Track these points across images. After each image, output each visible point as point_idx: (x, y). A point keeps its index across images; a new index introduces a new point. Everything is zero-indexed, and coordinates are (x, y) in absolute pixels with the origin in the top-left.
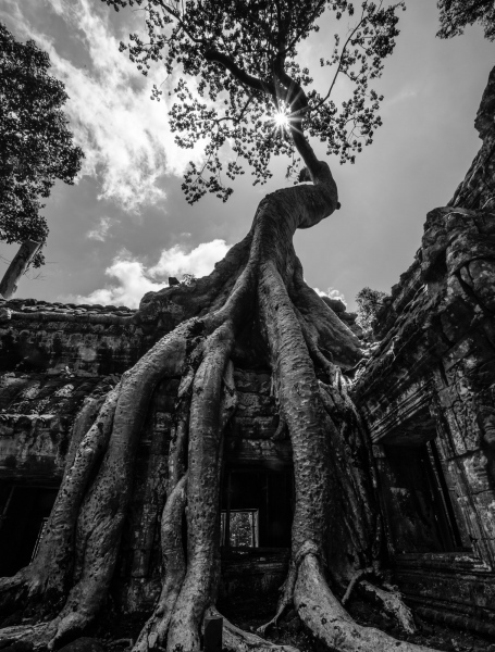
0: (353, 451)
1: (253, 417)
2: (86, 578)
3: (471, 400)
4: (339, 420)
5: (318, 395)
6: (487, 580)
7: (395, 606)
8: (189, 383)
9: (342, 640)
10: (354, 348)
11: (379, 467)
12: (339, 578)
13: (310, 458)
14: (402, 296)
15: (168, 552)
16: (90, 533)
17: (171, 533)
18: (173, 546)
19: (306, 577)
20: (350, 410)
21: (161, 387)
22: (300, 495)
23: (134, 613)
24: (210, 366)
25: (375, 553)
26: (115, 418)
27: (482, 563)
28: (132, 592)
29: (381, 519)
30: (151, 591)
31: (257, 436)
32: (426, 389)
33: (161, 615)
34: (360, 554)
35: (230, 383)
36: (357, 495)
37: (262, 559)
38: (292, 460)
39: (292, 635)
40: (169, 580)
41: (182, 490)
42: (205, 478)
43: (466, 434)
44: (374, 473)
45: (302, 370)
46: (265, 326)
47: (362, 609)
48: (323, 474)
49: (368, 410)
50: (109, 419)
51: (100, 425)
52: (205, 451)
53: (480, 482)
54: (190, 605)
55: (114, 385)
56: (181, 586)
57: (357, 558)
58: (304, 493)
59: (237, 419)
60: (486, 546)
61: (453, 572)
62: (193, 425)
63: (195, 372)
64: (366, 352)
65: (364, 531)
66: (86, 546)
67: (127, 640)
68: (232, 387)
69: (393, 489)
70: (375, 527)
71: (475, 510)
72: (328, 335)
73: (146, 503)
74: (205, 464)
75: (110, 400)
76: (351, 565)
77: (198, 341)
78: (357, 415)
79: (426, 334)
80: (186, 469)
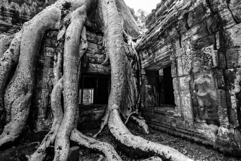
0: (134, 71)
1: (95, 54)
2: (13, 121)
3: (190, 54)
4: (130, 58)
5: (123, 47)
6: (178, 119)
7: (143, 125)
8: (63, 34)
9: (127, 141)
10: (137, 31)
11: (143, 78)
12: (124, 115)
13: (118, 73)
14: (160, 9)
15: (54, 109)
16: (13, 102)
17: (56, 102)
18: (57, 107)
19: (114, 117)
20: (135, 55)
21: (48, 34)
22: (112, 87)
23: (40, 132)
24: (74, 27)
25: (137, 106)
26: (21, 47)
27: (178, 113)
28: (39, 124)
29: (141, 96)
30: (48, 123)
31: (95, 62)
32: (170, 49)
33: (52, 133)
34: (132, 107)
35: (84, 37)
36: (133, 87)
37: (96, 109)
38: (110, 73)
39: (106, 136)
40: (55, 120)
41: (61, 84)
42: (72, 79)
43: (185, 68)
44: (141, 79)
45: (118, 35)
46: (102, 12)
47: (131, 126)
48: (123, 79)
49: (142, 55)
50: (17, 48)
51: (12, 50)
52: (72, 67)
53: (185, 87)
54: (65, 130)
55: (20, 30)
56: (61, 122)
57: (131, 109)
58: (114, 86)
59: (87, 54)
60: (181, 108)
61: (165, 115)
62: (65, 55)
63: (66, 29)
64: (141, 33)
65: (134, 100)
66: (11, 108)
67: (37, 142)
68: (85, 39)
69: (146, 86)
70: (138, 98)
71: (180, 96)
72: (127, 23)
73: (43, 88)
74: (72, 73)
75: (17, 37)
76: (129, 110)
77: (68, 12)
78: (138, 57)
79: (179, 22)
80: (63, 75)
